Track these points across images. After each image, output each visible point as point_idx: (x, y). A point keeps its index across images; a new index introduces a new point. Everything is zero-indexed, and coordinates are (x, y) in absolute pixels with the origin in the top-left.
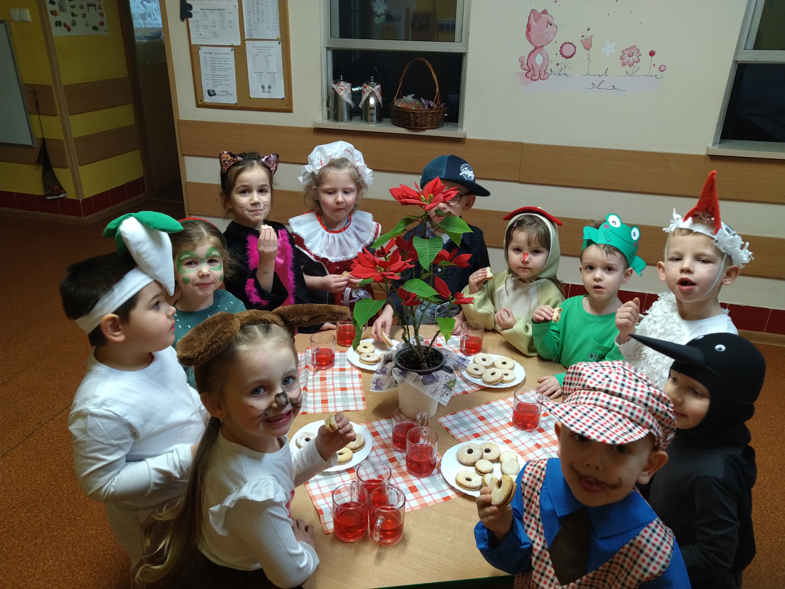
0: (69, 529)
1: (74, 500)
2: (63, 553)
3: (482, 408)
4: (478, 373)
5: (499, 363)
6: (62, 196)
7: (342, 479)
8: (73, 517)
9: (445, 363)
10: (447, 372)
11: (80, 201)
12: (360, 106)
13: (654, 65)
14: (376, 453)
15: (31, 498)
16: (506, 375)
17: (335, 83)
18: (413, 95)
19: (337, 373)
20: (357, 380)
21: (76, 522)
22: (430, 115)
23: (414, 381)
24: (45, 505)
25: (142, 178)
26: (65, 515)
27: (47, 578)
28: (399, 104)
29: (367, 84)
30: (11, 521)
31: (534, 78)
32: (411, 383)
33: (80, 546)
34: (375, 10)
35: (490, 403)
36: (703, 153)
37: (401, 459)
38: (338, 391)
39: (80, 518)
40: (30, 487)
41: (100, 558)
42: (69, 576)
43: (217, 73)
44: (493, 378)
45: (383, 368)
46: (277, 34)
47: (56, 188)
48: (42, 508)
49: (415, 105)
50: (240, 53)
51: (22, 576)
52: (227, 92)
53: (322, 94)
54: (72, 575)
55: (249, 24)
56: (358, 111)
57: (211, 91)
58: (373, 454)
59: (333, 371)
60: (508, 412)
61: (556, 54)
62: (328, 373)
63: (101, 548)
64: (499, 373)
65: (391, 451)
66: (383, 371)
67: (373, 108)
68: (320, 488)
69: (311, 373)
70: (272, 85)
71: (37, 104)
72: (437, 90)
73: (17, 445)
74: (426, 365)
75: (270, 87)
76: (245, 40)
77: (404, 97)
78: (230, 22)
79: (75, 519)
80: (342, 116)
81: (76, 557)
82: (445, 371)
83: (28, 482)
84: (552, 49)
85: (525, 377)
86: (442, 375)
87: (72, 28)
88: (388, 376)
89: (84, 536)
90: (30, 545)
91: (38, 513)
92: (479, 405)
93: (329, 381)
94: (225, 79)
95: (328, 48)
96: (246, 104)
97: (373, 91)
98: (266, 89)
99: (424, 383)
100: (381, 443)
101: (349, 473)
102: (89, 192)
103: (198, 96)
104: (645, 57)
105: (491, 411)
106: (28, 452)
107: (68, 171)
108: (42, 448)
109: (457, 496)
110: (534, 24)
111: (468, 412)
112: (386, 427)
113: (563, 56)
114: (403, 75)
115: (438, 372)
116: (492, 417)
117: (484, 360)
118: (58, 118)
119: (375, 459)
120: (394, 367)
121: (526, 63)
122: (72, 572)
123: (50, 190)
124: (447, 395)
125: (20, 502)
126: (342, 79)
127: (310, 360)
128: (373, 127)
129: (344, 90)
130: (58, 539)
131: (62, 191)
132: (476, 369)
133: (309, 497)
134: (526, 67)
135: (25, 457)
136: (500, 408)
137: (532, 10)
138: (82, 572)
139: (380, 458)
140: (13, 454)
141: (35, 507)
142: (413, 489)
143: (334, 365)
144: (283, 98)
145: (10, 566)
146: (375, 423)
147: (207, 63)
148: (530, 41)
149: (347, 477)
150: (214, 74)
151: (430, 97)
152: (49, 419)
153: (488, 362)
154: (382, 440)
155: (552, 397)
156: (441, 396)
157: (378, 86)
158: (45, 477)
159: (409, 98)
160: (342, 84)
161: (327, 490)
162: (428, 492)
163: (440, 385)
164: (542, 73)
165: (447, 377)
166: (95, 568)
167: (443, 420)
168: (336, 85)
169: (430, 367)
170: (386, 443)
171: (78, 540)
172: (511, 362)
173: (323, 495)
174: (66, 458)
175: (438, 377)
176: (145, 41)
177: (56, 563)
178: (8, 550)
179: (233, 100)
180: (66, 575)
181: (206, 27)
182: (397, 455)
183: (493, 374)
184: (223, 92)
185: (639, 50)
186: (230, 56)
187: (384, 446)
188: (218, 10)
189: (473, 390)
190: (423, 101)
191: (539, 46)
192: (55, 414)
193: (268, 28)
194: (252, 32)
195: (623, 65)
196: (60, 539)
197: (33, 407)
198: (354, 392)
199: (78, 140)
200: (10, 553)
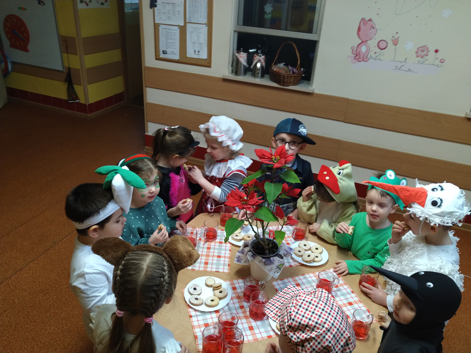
0: (64, 309)
1: (69, 292)
2: (60, 323)
3: (299, 278)
4: (300, 254)
5: (313, 249)
6: (77, 101)
7: (211, 316)
8: (67, 302)
9: (279, 252)
10: (280, 258)
11: (87, 105)
12: (252, 67)
13: (437, 58)
14: (233, 301)
15: (46, 288)
16: (317, 257)
17: (238, 53)
18: (284, 63)
19: (217, 244)
20: (228, 252)
21: (68, 305)
22: (293, 77)
23: (259, 262)
24: (53, 293)
25: (123, 92)
26: (63, 300)
27: (51, 337)
28: (275, 68)
29: (257, 55)
30: (34, 300)
31: (359, 60)
32: (257, 263)
33: (70, 320)
34: (265, 10)
35: (304, 275)
36: (463, 115)
37: (247, 307)
38: (215, 258)
39: (71, 303)
40: (46, 281)
41: (79, 329)
42: (62, 337)
43: (169, 41)
44: (308, 259)
45: (243, 250)
46: (205, 21)
47: (74, 96)
48: (51, 294)
49: (284, 70)
50: (183, 30)
51: (38, 334)
52: (173, 52)
53: (229, 58)
54: (64, 337)
55: (190, 14)
56: (250, 70)
57: (164, 51)
58: (231, 302)
59: (215, 243)
60: (314, 282)
61: (375, 47)
62: (213, 244)
63: (80, 323)
64: (313, 256)
65: (242, 301)
66: (242, 252)
67: (259, 70)
68: (198, 321)
69: (202, 243)
70: (200, 50)
71: (67, 47)
72: (299, 62)
73: (41, 255)
74: (268, 252)
75: (199, 52)
76: (187, 23)
77: (279, 64)
78: (179, 11)
79: (68, 303)
80: (240, 72)
81: (66, 327)
82: (278, 257)
83: (45, 278)
84: (372, 43)
85: (328, 260)
86: (276, 260)
87: (89, 4)
88: (245, 255)
89: (72, 314)
90: (43, 316)
91: (49, 297)
92: (298, 275)
93: (212, 250)
94: (173, 45)
95: (235, 31)
96: (184, 60)
97: (259, 59)
98: (197, 53)
99: (265, 264)
100: (237, 295)
101: (216, 313)
102: (92, 100)
103: (157, 54)
104: (432, 53)
105: (304, 281)
106: (47, 259)
107: (82, 87)
108: (54, 258)
109: (276, 336)
110: (363, 27)
111: (290, 280)
112: (240, 284)
113: (379, 48)
114: (279, 50)
115: (274, 257)
116: (304, 285)
117: (305, 245)
118: (78, 57)
119: (231, 306)
120: (249, 252)
121: (355, 50)
122: (64, 335)
123: (71, 97)
124: (278, 272)
125: (40, 290)
126: (242, 50)
127: (203, 235)
128: (258, 81)
129: (243, 57)
130: (58, 315)
131: (78, 98)
132: (299, 251)
133: (191, 326)
134: (355, 53)
135: (45, 263)
136: (310, 279)
137: (363, 19)
138: (69, 336)
139: (234, 305)
140: (39, 260)
141: (48, 294)
142: (251, 328)
143: (216, 239)
144: (206, 59)
145: (32, 327)
146: (235, 281)
147: (162, 34)
148: (359, 37)
149: (214, 315)
150: (167, 41)
151: (294, 65)
152: (59, 240)
153: (307, 247)
154: (238, 293)
155: (342, 275)
156: (274, 273)
157: (263, 57)
158: (54, 276)
159: (282, 65)
160: (242, 54)
161: (202, 323)
162: (260, 331)
163: (274, 266)
164: (365, 57)
165: (279, 261)
166: (76, 334)
167: (275, 283)
168: (238, 54)
169: (270, 253)
170: (240, 295)
171: (69, 316)
172: (321, 248)
173: (199, 325)
174: (66, 266)
175: (274, 260)
176: (131, 11)
177: (56, 329)
178: (32, 318)
179: (177, 57)
180: (60, 336)
181: (164, 13)
182: (245, 304)
183: (309, 256)
184: (171, 52)
185: (428, 48)
186: (177, 32)
187: (238, 297)
188: (172, 4)
189: (296, 265)
190: (290, 68)
191: (364, 40)
192: (63, 238)
193: (201, 16)
194: (191, 18)
195: (417, 56)
196: (59, 315)
197: (51, 232)
198: (224, 259)
199: (89, 70)
200: (33, 319)
